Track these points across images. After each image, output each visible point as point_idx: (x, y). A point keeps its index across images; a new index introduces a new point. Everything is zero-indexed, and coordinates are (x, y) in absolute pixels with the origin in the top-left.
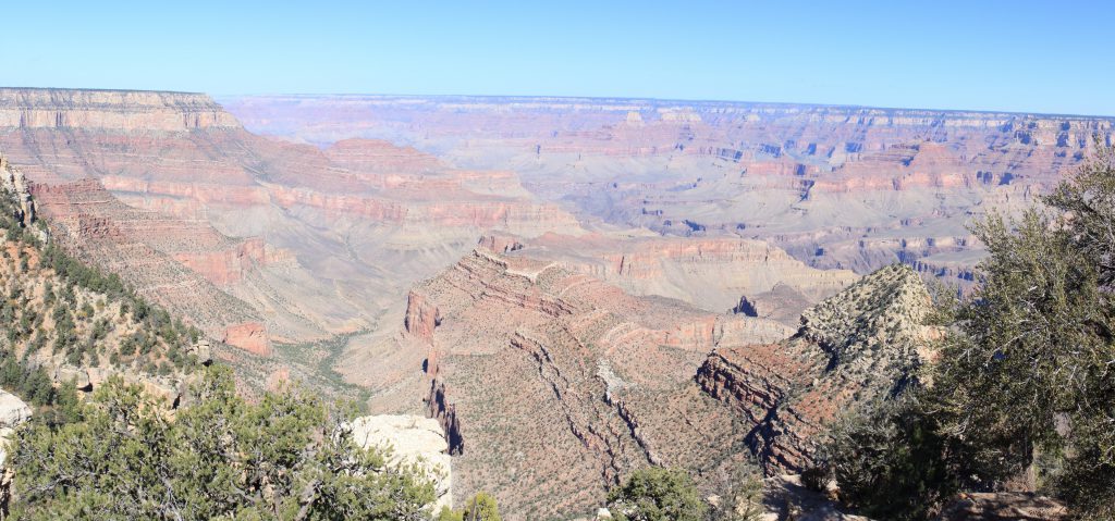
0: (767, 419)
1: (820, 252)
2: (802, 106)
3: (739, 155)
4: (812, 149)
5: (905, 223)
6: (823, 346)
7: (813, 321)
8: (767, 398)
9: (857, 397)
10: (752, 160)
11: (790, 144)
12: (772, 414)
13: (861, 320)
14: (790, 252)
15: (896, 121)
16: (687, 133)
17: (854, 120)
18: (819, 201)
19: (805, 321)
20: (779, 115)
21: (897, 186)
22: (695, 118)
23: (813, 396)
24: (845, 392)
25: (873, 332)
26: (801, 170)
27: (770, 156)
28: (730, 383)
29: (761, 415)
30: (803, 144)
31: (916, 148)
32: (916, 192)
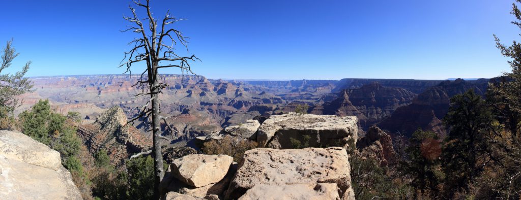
0: (90, 139)
1: (103, 105)
2: (98, 75)
3: (85, 86)
4: (101, 84)
5: (121, 98)
6: (101, 124)
7: (99, 119)
8: (90, 135)
9: (108, 134)
10: (88, 87)
11: (96, 83)
12: (91, 138)
13: (109, 118)
14: (97, 106)
15: (118, 77)
16: (74, 82)
17: (109, 77)
18: (103, 95)
19: (97, 119)
20: (94, 77)
21: (119, 91)
22: (75, 79)
23: (99, 134)
24: (106, 133)
25: (111, 120)
26: (98, 89)
27: (92, 86)
28: (82, 133)
29: (88, 139)
30: (99, 83)
31: (123, 82)
32: (123, 91)
